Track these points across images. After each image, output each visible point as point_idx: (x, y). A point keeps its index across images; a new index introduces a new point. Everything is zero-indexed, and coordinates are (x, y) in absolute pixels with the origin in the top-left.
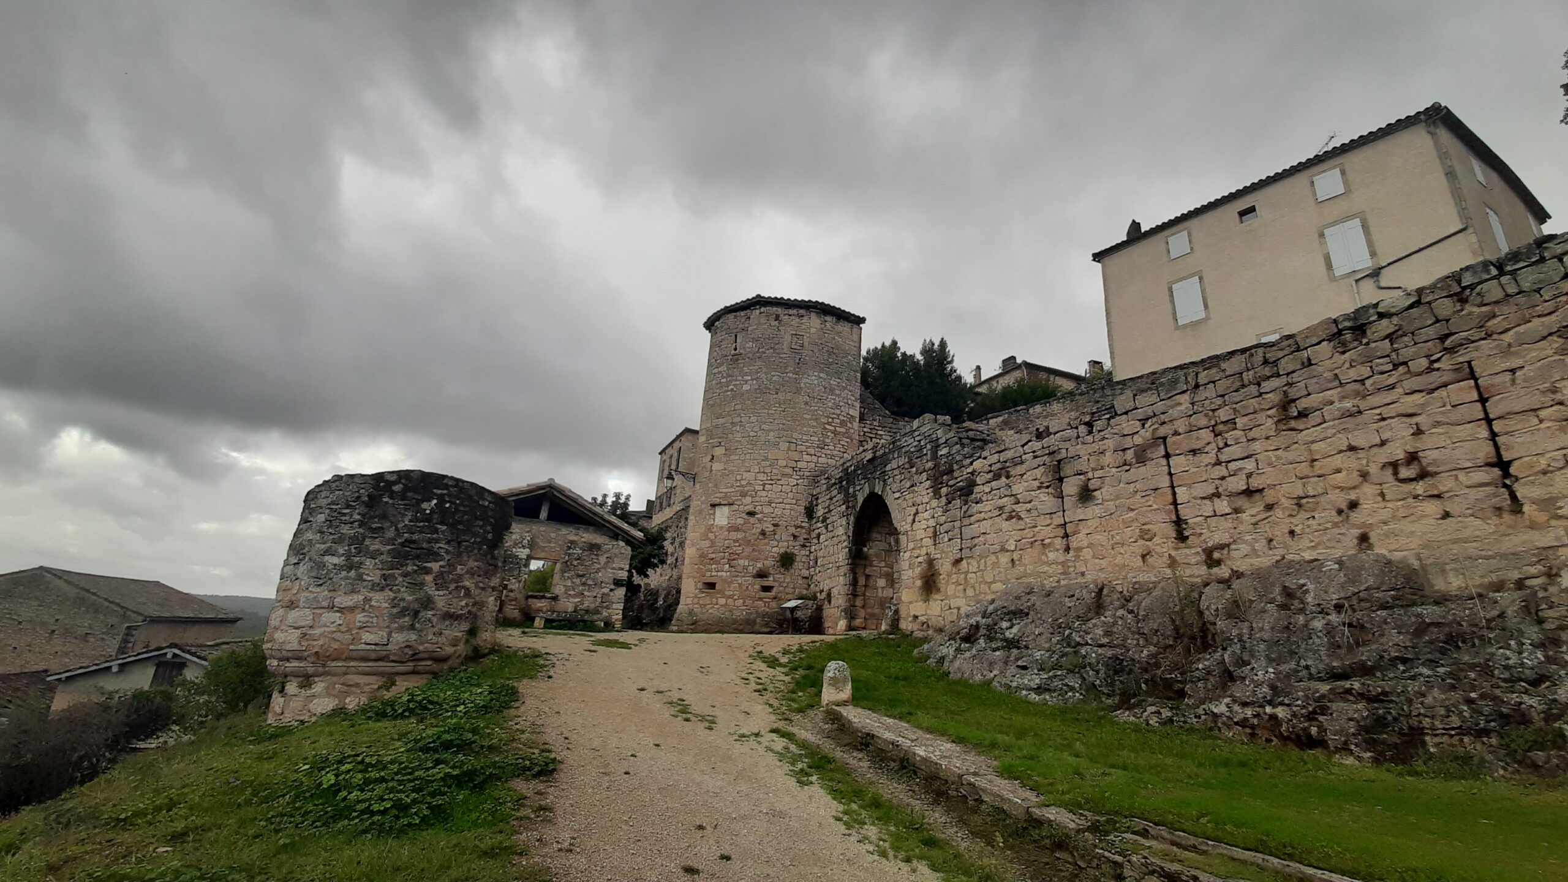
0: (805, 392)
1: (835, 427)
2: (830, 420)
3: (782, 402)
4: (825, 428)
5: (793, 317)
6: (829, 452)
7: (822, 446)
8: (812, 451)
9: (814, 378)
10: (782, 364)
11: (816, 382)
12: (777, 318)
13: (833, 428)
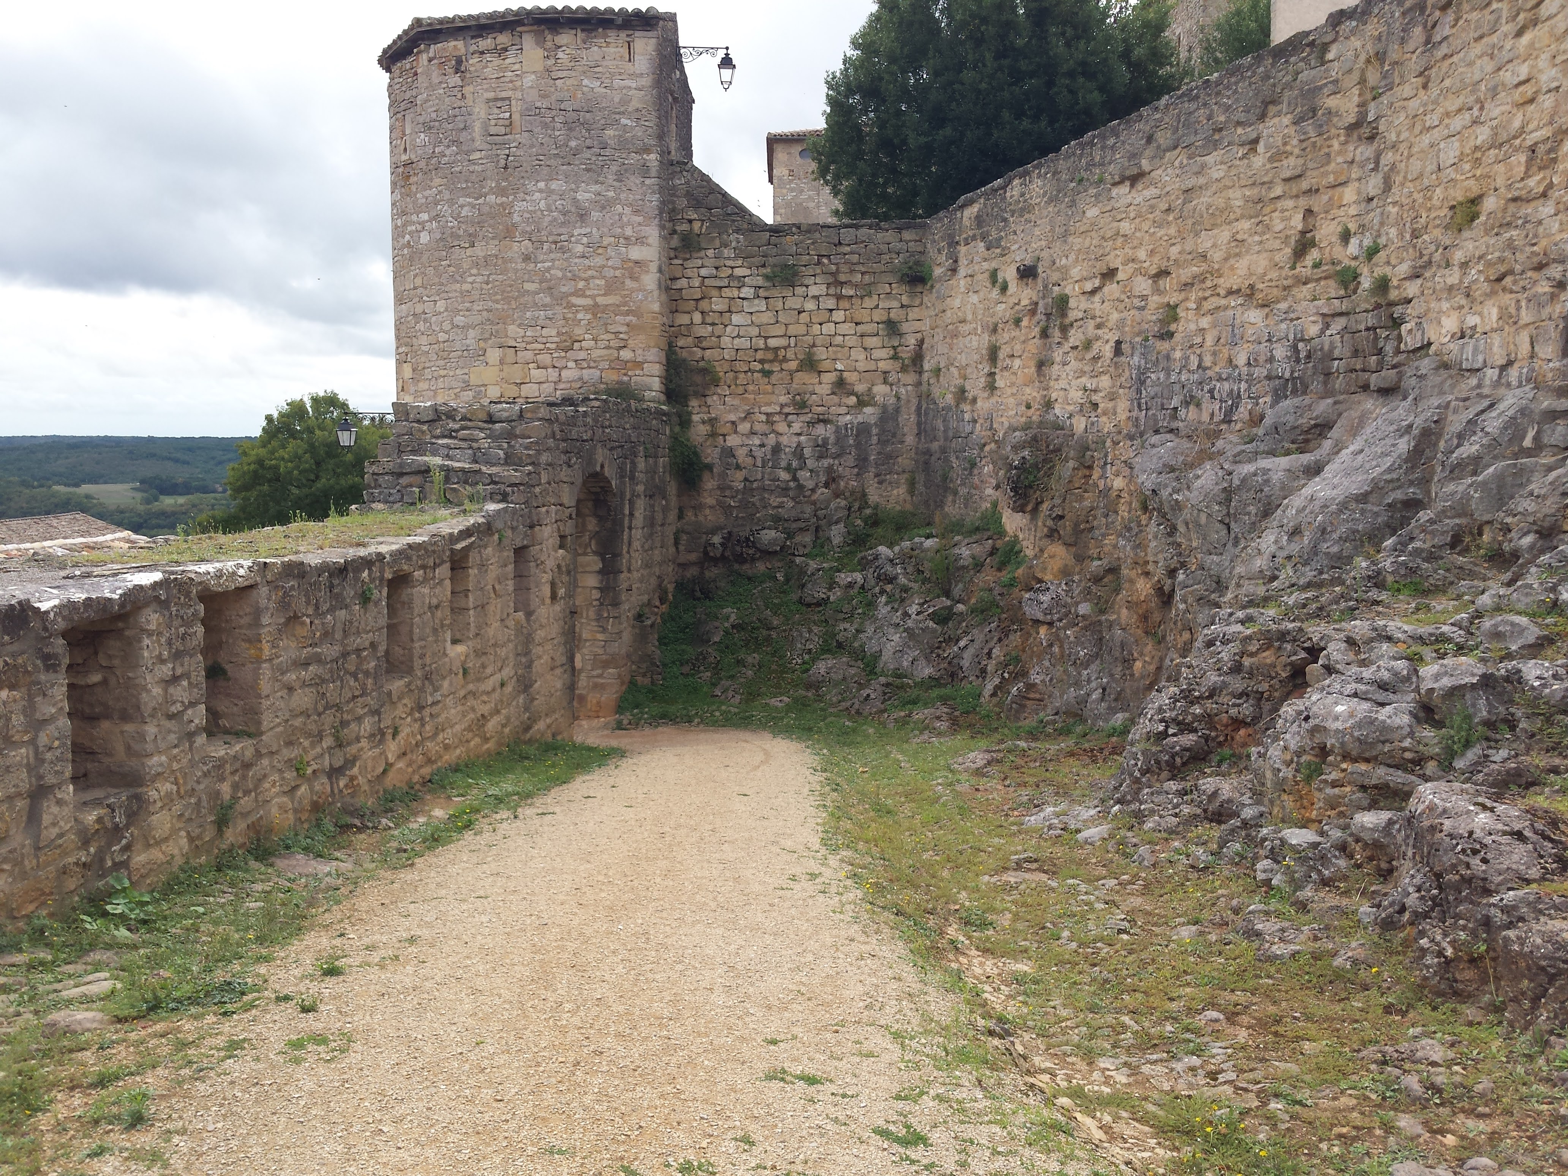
0: (524, 232)
1: (593, 297)
2: (581, 284)
3: (481, 262)
4: (570, 305)
5: (488, 57)
6: (582, 355)
7: (568, 344)
8: (545, 358)
9: (537, 195)
10: (473, 177)
11: (542, 204)
12: (459, 66)
13: (589, 302)
